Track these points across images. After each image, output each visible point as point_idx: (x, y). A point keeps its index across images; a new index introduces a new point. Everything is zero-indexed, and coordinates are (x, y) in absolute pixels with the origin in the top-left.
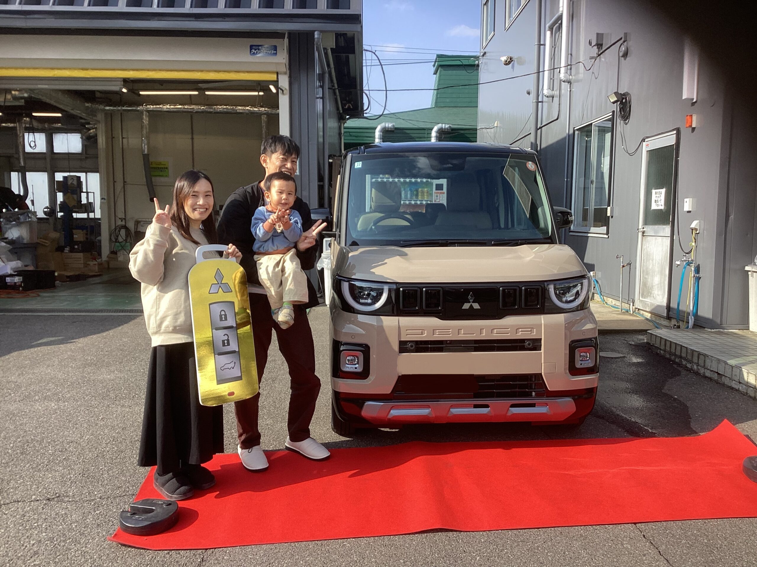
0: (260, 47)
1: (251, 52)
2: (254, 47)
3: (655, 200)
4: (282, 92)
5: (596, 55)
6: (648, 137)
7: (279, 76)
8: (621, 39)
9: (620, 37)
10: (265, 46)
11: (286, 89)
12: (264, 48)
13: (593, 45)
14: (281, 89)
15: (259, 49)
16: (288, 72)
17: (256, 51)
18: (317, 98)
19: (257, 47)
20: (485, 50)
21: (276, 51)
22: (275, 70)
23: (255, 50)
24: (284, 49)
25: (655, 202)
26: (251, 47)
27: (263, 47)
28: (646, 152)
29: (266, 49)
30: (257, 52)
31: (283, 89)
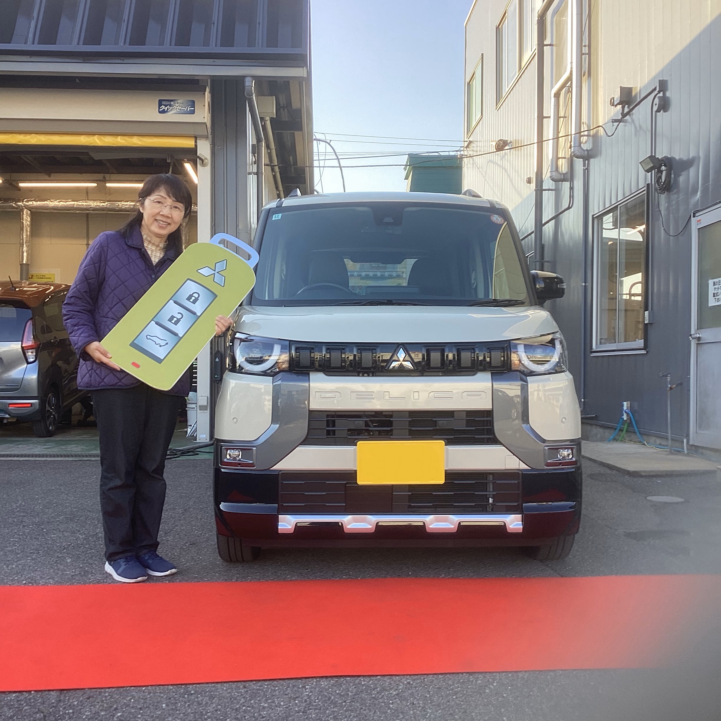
0: (172, 103)
1: (159, 109)
2: (163, 103)
3: (714, 294)
4: (201, 161)
5: (620, 117)
6: (698, 211)
7: (198, 141)
8: (655, 89)
9: (654, 87)
10: (179, 101)
11: (206, 159)
12: (178, 103)
13: (615, 103)
14: (201, 159)
15: (170, 105)
16: (210, 136)
17: (166, 108)
18: (250, 174)
19: (168, 103)
20: (471, 139)
21: (194, 107)
22: (192, 133)
23: (166, 106)
24: (204, 106)
25: (714, 296)
26: (160, 103)
27: (176, 102)
28: (697, 231)
29: (181, 105)
30: (168, 109)
31: (203, 158)
